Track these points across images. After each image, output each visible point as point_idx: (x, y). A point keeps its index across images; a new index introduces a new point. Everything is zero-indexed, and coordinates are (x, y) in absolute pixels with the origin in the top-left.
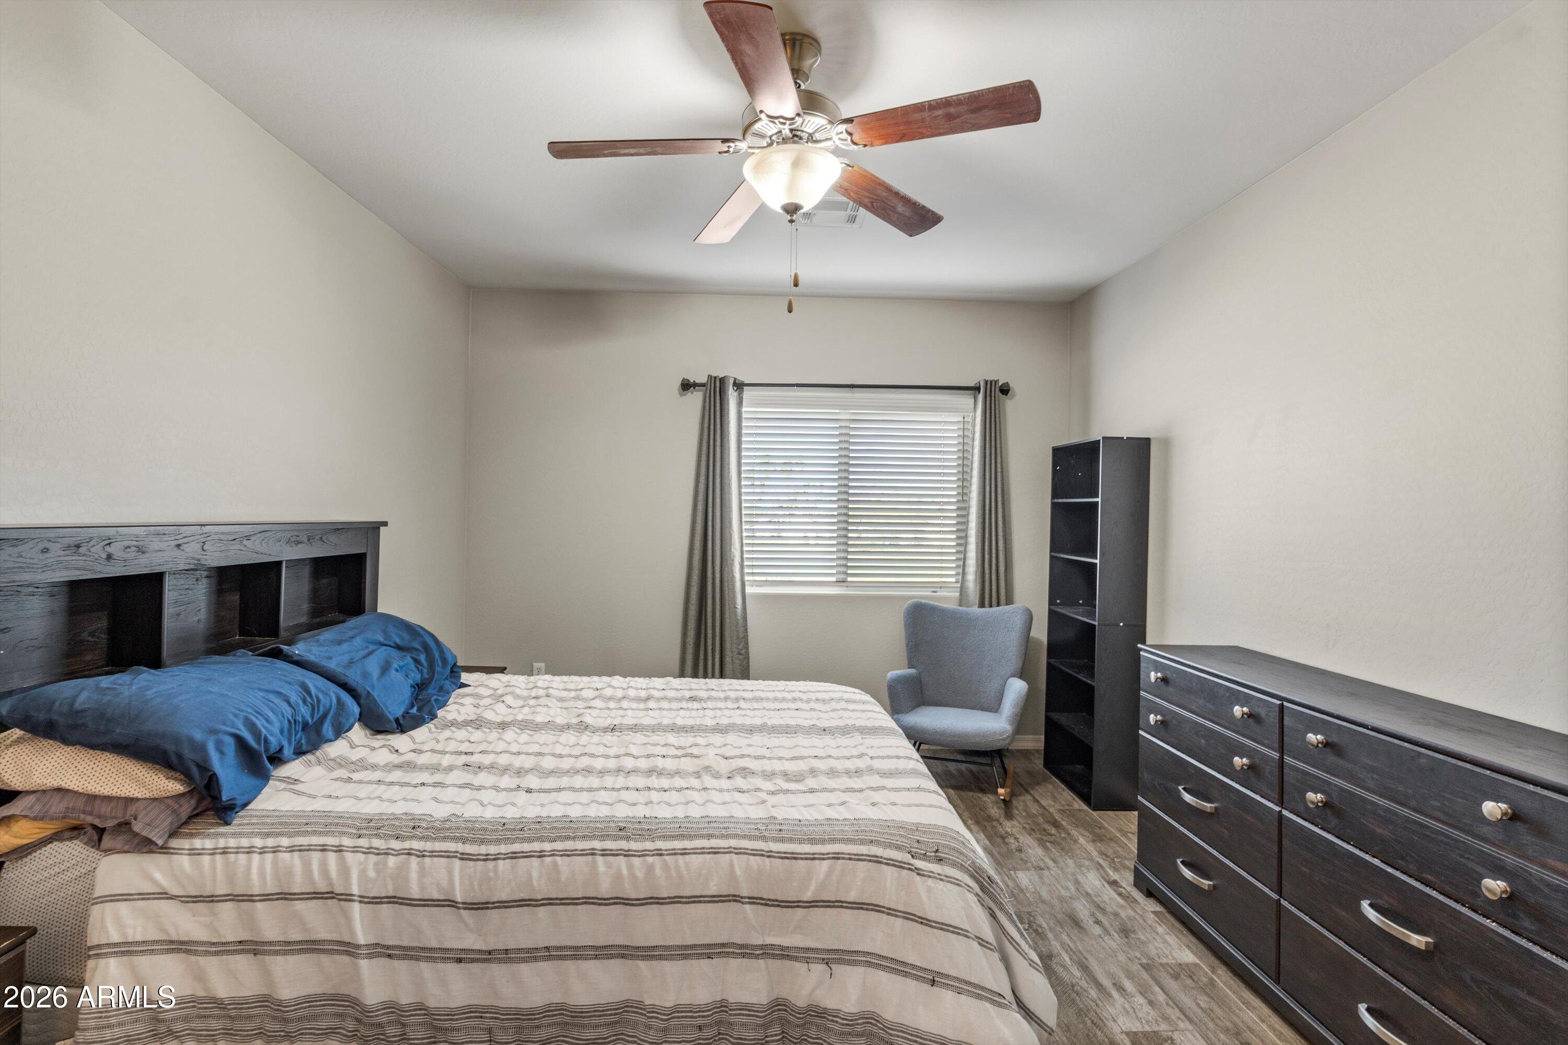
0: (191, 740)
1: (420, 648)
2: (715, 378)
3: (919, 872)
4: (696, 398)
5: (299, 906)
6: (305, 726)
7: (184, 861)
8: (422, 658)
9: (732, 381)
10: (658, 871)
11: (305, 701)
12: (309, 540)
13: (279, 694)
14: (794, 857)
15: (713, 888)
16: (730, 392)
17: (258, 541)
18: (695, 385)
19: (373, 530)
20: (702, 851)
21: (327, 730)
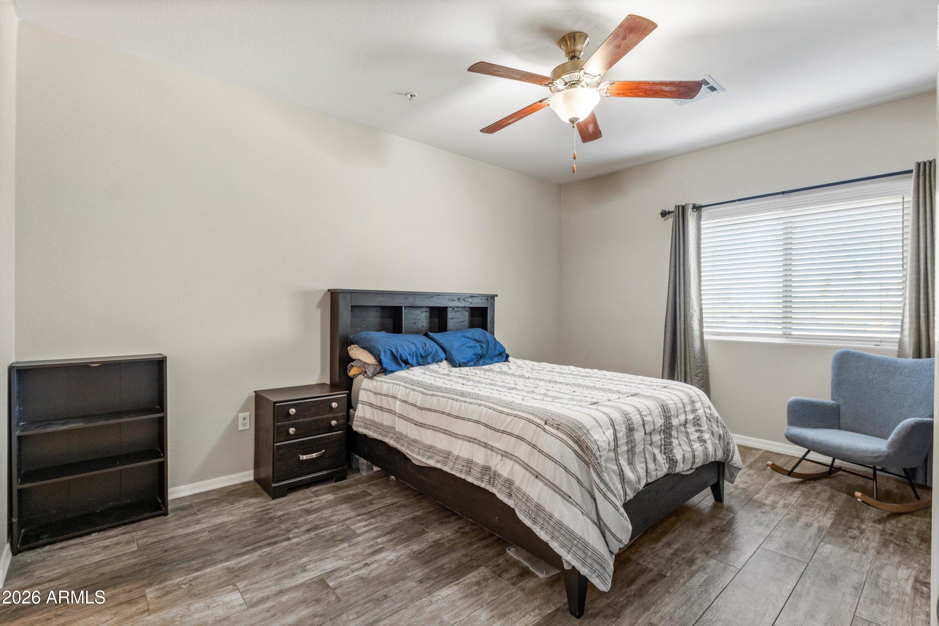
0: (378, 349)
1: (485, 342)
2: (679, 206)
3: (544, 430)
4: (670, 221)
5: (390, 399)
6: (422, 356)
7: (375, 382)
8: (485, 346)
9: (691, 206)
10: (463, 408)
11: (423, 348)
12: (458, 300)
13: (414, 344)
14: (502, 412)
15: (474, 418)
16: (689, 213)
17: (436, 299)
18: (669, 213)
19: (493, 297)
20: (475, 404)
21: (429, 359)
